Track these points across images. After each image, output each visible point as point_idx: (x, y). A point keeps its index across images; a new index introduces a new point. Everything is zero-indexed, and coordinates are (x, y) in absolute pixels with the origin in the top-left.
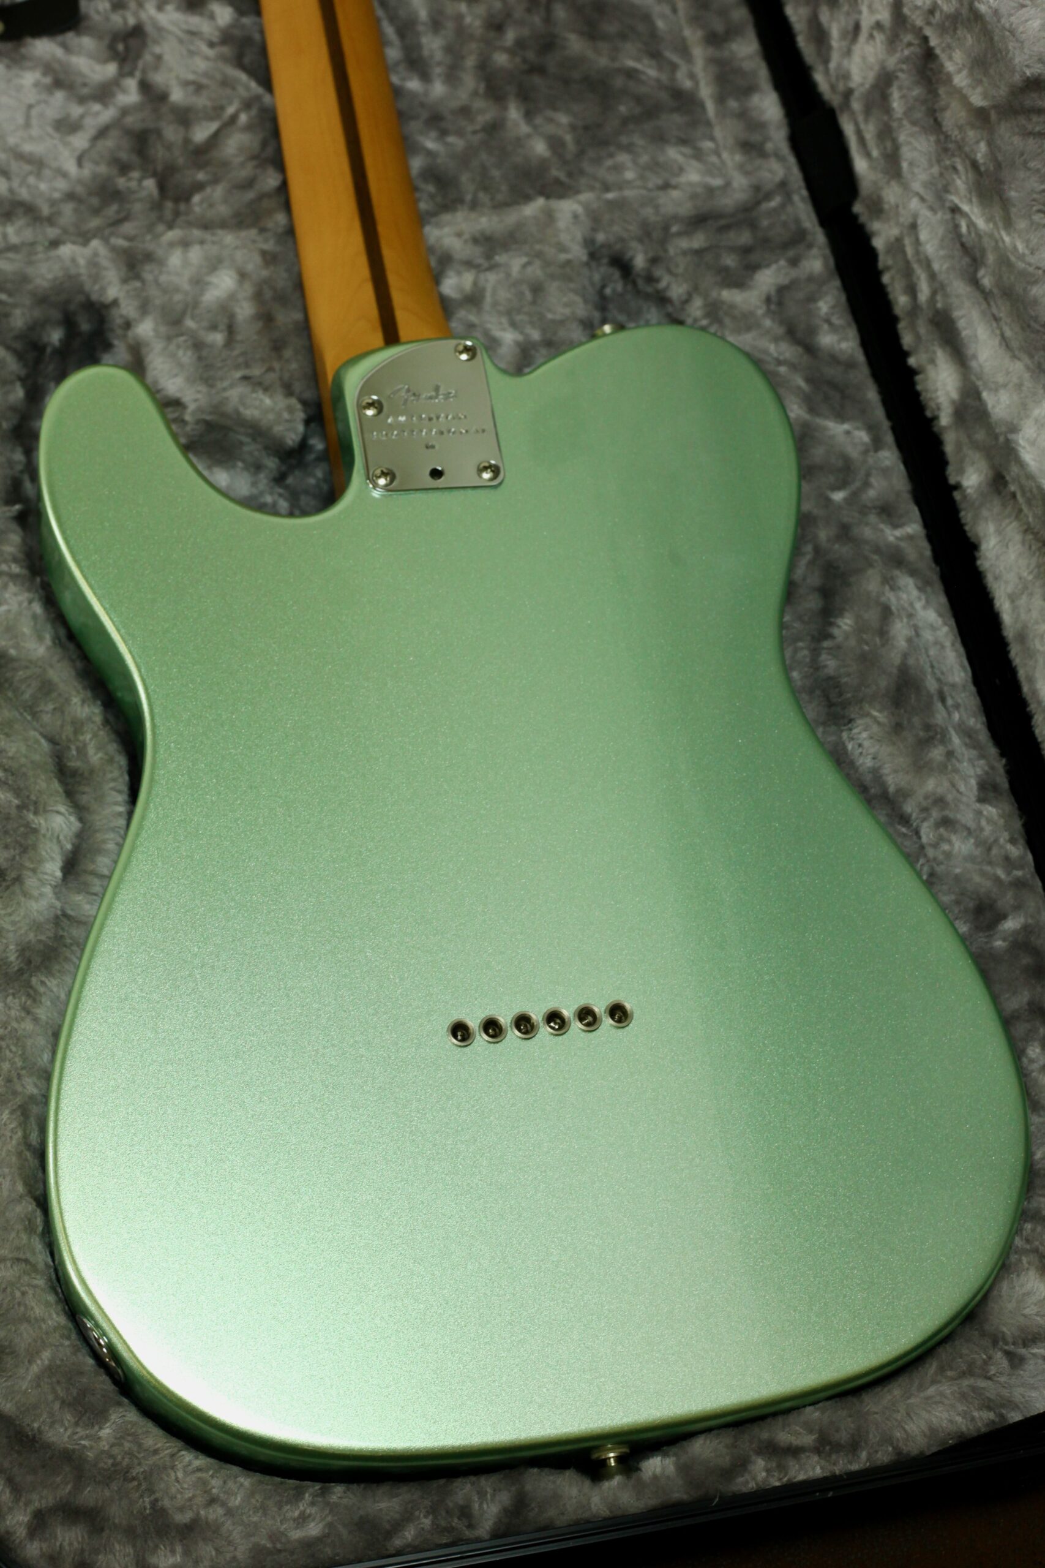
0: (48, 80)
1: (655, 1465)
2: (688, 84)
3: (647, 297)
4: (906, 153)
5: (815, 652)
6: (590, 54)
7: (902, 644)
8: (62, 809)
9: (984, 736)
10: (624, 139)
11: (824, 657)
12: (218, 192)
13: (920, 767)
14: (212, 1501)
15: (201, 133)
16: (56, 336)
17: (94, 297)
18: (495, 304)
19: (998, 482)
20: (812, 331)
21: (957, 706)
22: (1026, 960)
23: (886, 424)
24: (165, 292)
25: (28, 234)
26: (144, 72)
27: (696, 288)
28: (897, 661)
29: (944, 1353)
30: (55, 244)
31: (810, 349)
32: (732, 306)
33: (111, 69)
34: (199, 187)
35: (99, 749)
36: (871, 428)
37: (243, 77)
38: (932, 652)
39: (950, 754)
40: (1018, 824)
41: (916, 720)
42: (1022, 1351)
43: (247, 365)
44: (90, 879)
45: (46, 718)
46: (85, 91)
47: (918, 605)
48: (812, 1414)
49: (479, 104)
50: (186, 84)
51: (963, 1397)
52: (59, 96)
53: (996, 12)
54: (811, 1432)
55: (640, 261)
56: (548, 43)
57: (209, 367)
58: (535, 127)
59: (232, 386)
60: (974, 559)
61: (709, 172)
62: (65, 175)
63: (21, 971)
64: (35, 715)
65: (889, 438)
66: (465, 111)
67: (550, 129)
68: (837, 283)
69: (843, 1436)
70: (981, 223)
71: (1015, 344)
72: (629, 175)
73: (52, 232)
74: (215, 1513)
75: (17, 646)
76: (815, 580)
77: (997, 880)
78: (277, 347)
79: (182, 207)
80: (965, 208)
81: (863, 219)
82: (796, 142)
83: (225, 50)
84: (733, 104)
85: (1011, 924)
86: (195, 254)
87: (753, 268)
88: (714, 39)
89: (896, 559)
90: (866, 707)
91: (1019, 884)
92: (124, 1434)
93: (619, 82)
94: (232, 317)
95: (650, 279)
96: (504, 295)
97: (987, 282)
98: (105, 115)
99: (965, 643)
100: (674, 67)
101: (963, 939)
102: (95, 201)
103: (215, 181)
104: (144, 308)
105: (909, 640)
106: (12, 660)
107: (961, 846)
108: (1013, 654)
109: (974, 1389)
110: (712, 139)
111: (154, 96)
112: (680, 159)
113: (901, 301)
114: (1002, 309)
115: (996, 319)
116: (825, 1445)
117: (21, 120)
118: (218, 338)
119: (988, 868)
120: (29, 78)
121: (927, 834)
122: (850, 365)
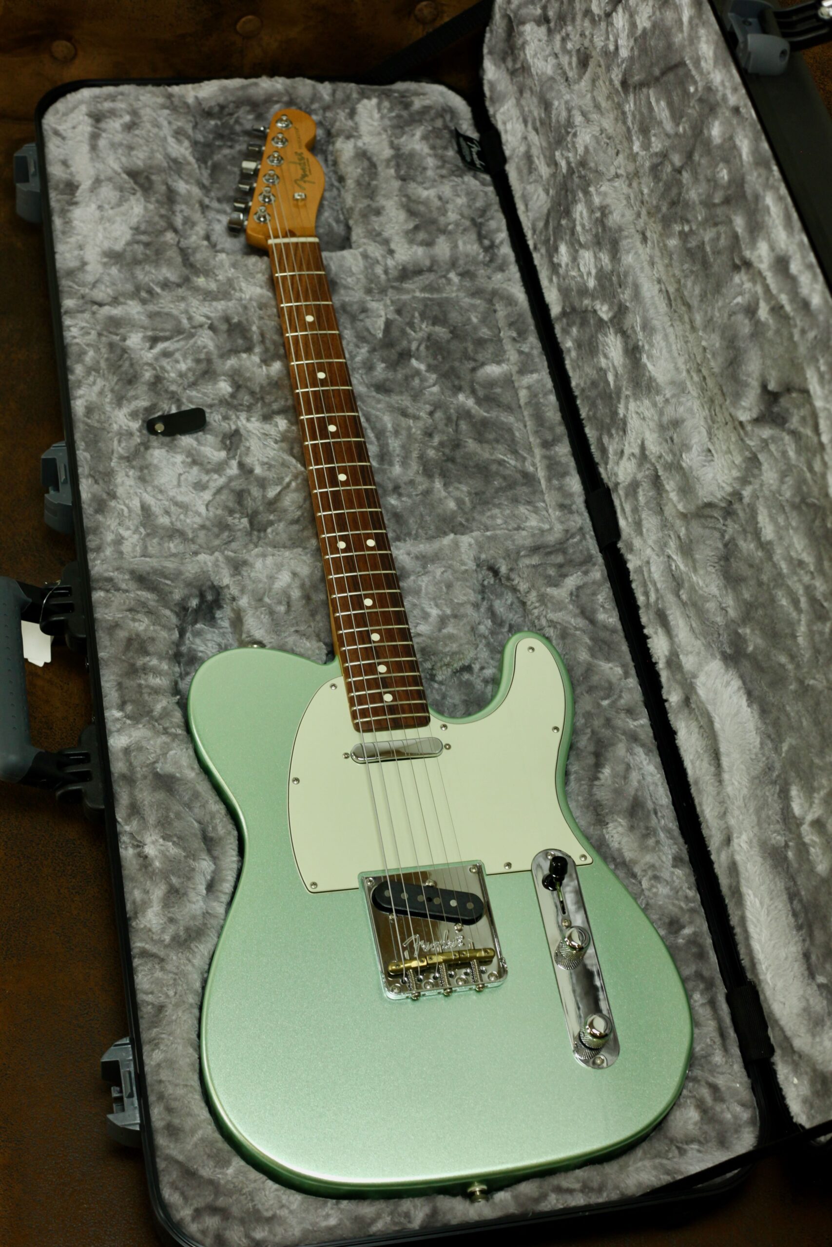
0: (189, 460)
1: (502, 1196)
2: (531, 469)
3: (507, 587)
4: (646, 525)
5: (591, 786)
6: (479, 450)
7: (635, 784)
8: (207, 858)
9: (676, 832)
10: (496, 501)
11: (595, 789)
12: (281, 526)
13: (644, 848)
14: (282, 1206)
15: (271, 493)
16: (194, 603)
17: (216, 583)
18: (427, 594)
19: (687, 701)
20: (594, 611)
21: (663, 817)
22: (694, 950)
23: (632, 664)
24: (254, 582)
25: (181, 548)
26: (240, 456)
27: (533, 586)
28: (633, 793)
29: (645, 1145)
30: (196, 553)
31: (592, 621)
32: (552, 597)
33: (223, 454)
34: (271, 523)
35: (223, 827)
36: (623, 666)
37: (294, 461)
38: (651, 788)
39: (658, 842)
40: (692, 879)
41: (642, 824)
42: (685, 1147)
43: (297, 623)
44: (220, 895)
45: (196, 810)
46: (209, 467)
47: (645, 763)
48: (579, 1173)
49: (419, 479)
50: (263, 464)
51: (655, 1168)
52: (195, 470)
53: (691, 467)
54: (578, 1181)
55: (503, 570)
56: (457, 445)
57: (277, 625)
58: (449, 493)
59: (290, 635)
60: (674, 739)
61: (542, 521)
62: (199, 515)
63: (186, 940)
64: (190, 808)
65: (633, 671)
66: (412, 482)
67: (457, 494)
68: (608, 585)
69: (595, 1185)
70: (682, 567)
71: (697, 631)
72: (499, 521)
73: (194, 547)
74: (284, 1213)
75: (181, 772)
76: (591, 748)
77: (681, 908)
78: (313, 614)
79: (262, 534)
80: (675, 557)
81: (623, 551)
82: (589, 504)
83: (284, 445)
84: (555, 482)
85: (687, 931)
86: (269, 560)
87: (565, 576)
88: (546, 445)
89: (634, 738)
90: (616, 817)
91: (692, 911)
92: (239, 1172)
93: (494, 467)
94: (289, 597)
95: (509, 579)
96: (431, 589)
97: (684, 597)
98: (220, 481)
99: (668, 783)
100: (524, 459)
101: (662, 938)
102: (216, 530)
103: (280, 520)
104: (243, 591)
105: (639, 782)
106: (178, 779)
107: (663, 890)
108: (692, 791)
109: (661, 1164)
110: (544, 501)
111: (246, 470)
112: (526, 512)
113: (641, 599)
114: (692, 612)
115: (689, 617)
116: (586, 1188)
117: (175, 483)
118: (282, 609)
119: (676, 902)
120: (179, 458)
121: (645, 884)
122: (614, 631)
